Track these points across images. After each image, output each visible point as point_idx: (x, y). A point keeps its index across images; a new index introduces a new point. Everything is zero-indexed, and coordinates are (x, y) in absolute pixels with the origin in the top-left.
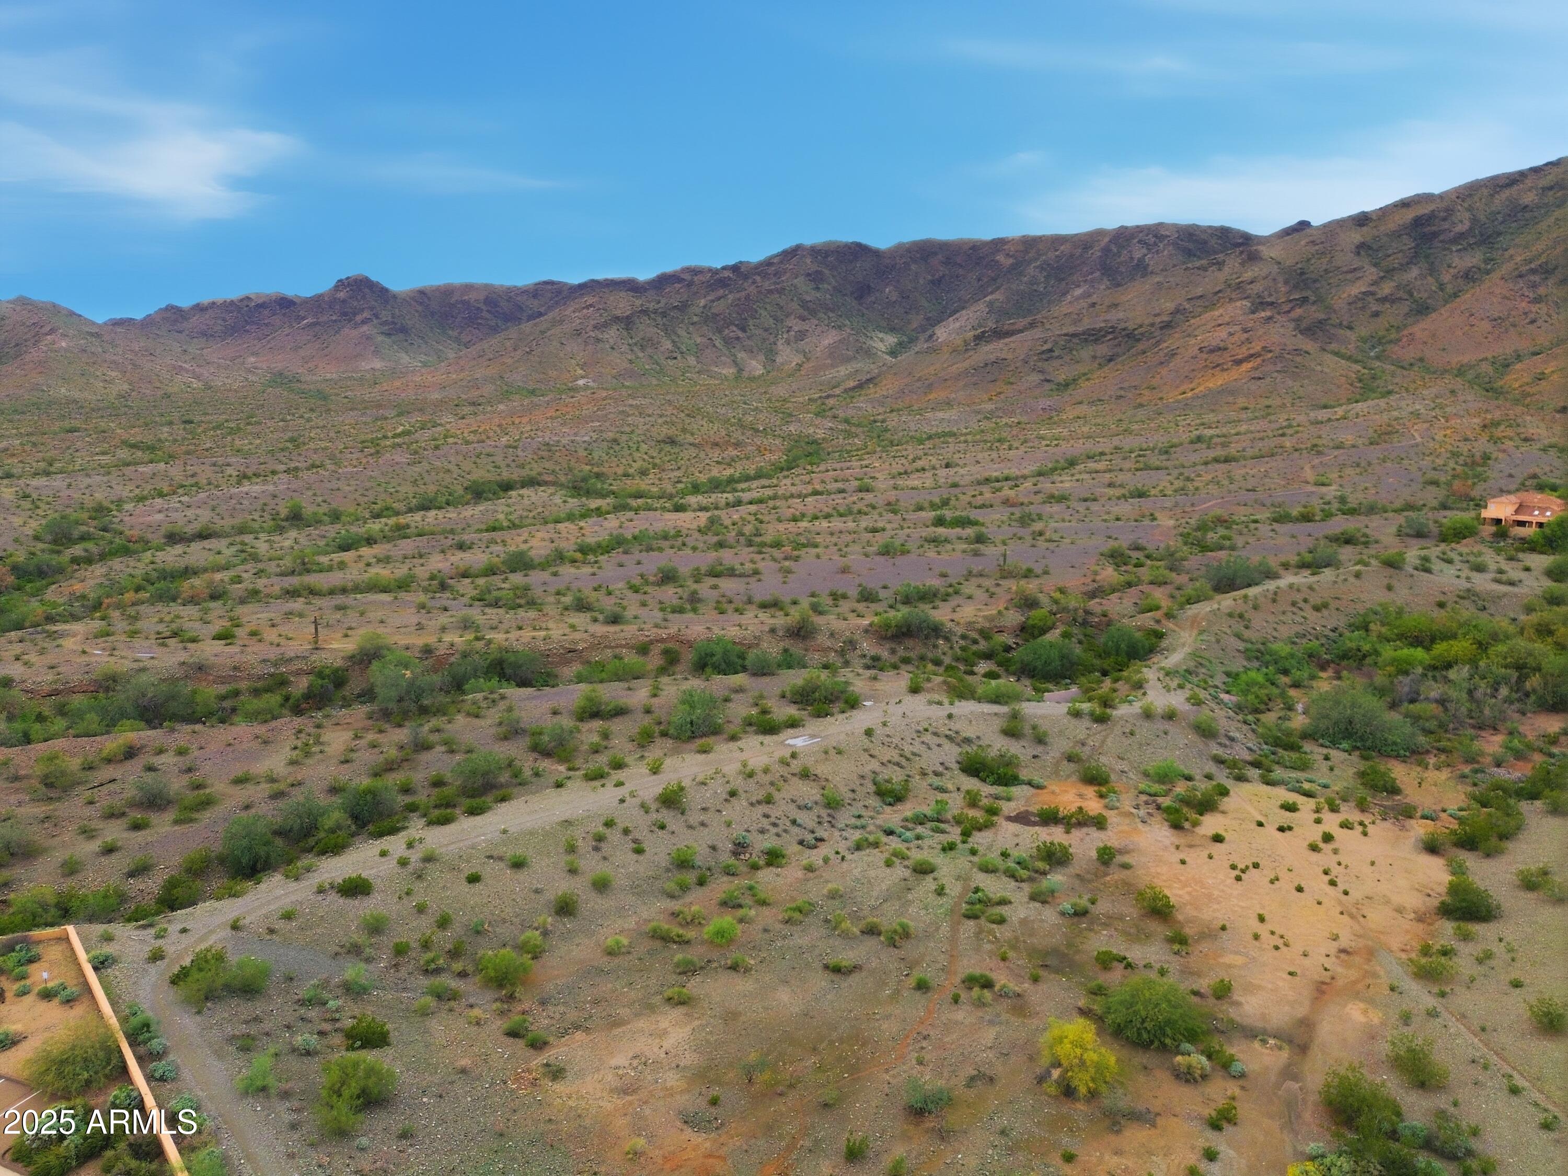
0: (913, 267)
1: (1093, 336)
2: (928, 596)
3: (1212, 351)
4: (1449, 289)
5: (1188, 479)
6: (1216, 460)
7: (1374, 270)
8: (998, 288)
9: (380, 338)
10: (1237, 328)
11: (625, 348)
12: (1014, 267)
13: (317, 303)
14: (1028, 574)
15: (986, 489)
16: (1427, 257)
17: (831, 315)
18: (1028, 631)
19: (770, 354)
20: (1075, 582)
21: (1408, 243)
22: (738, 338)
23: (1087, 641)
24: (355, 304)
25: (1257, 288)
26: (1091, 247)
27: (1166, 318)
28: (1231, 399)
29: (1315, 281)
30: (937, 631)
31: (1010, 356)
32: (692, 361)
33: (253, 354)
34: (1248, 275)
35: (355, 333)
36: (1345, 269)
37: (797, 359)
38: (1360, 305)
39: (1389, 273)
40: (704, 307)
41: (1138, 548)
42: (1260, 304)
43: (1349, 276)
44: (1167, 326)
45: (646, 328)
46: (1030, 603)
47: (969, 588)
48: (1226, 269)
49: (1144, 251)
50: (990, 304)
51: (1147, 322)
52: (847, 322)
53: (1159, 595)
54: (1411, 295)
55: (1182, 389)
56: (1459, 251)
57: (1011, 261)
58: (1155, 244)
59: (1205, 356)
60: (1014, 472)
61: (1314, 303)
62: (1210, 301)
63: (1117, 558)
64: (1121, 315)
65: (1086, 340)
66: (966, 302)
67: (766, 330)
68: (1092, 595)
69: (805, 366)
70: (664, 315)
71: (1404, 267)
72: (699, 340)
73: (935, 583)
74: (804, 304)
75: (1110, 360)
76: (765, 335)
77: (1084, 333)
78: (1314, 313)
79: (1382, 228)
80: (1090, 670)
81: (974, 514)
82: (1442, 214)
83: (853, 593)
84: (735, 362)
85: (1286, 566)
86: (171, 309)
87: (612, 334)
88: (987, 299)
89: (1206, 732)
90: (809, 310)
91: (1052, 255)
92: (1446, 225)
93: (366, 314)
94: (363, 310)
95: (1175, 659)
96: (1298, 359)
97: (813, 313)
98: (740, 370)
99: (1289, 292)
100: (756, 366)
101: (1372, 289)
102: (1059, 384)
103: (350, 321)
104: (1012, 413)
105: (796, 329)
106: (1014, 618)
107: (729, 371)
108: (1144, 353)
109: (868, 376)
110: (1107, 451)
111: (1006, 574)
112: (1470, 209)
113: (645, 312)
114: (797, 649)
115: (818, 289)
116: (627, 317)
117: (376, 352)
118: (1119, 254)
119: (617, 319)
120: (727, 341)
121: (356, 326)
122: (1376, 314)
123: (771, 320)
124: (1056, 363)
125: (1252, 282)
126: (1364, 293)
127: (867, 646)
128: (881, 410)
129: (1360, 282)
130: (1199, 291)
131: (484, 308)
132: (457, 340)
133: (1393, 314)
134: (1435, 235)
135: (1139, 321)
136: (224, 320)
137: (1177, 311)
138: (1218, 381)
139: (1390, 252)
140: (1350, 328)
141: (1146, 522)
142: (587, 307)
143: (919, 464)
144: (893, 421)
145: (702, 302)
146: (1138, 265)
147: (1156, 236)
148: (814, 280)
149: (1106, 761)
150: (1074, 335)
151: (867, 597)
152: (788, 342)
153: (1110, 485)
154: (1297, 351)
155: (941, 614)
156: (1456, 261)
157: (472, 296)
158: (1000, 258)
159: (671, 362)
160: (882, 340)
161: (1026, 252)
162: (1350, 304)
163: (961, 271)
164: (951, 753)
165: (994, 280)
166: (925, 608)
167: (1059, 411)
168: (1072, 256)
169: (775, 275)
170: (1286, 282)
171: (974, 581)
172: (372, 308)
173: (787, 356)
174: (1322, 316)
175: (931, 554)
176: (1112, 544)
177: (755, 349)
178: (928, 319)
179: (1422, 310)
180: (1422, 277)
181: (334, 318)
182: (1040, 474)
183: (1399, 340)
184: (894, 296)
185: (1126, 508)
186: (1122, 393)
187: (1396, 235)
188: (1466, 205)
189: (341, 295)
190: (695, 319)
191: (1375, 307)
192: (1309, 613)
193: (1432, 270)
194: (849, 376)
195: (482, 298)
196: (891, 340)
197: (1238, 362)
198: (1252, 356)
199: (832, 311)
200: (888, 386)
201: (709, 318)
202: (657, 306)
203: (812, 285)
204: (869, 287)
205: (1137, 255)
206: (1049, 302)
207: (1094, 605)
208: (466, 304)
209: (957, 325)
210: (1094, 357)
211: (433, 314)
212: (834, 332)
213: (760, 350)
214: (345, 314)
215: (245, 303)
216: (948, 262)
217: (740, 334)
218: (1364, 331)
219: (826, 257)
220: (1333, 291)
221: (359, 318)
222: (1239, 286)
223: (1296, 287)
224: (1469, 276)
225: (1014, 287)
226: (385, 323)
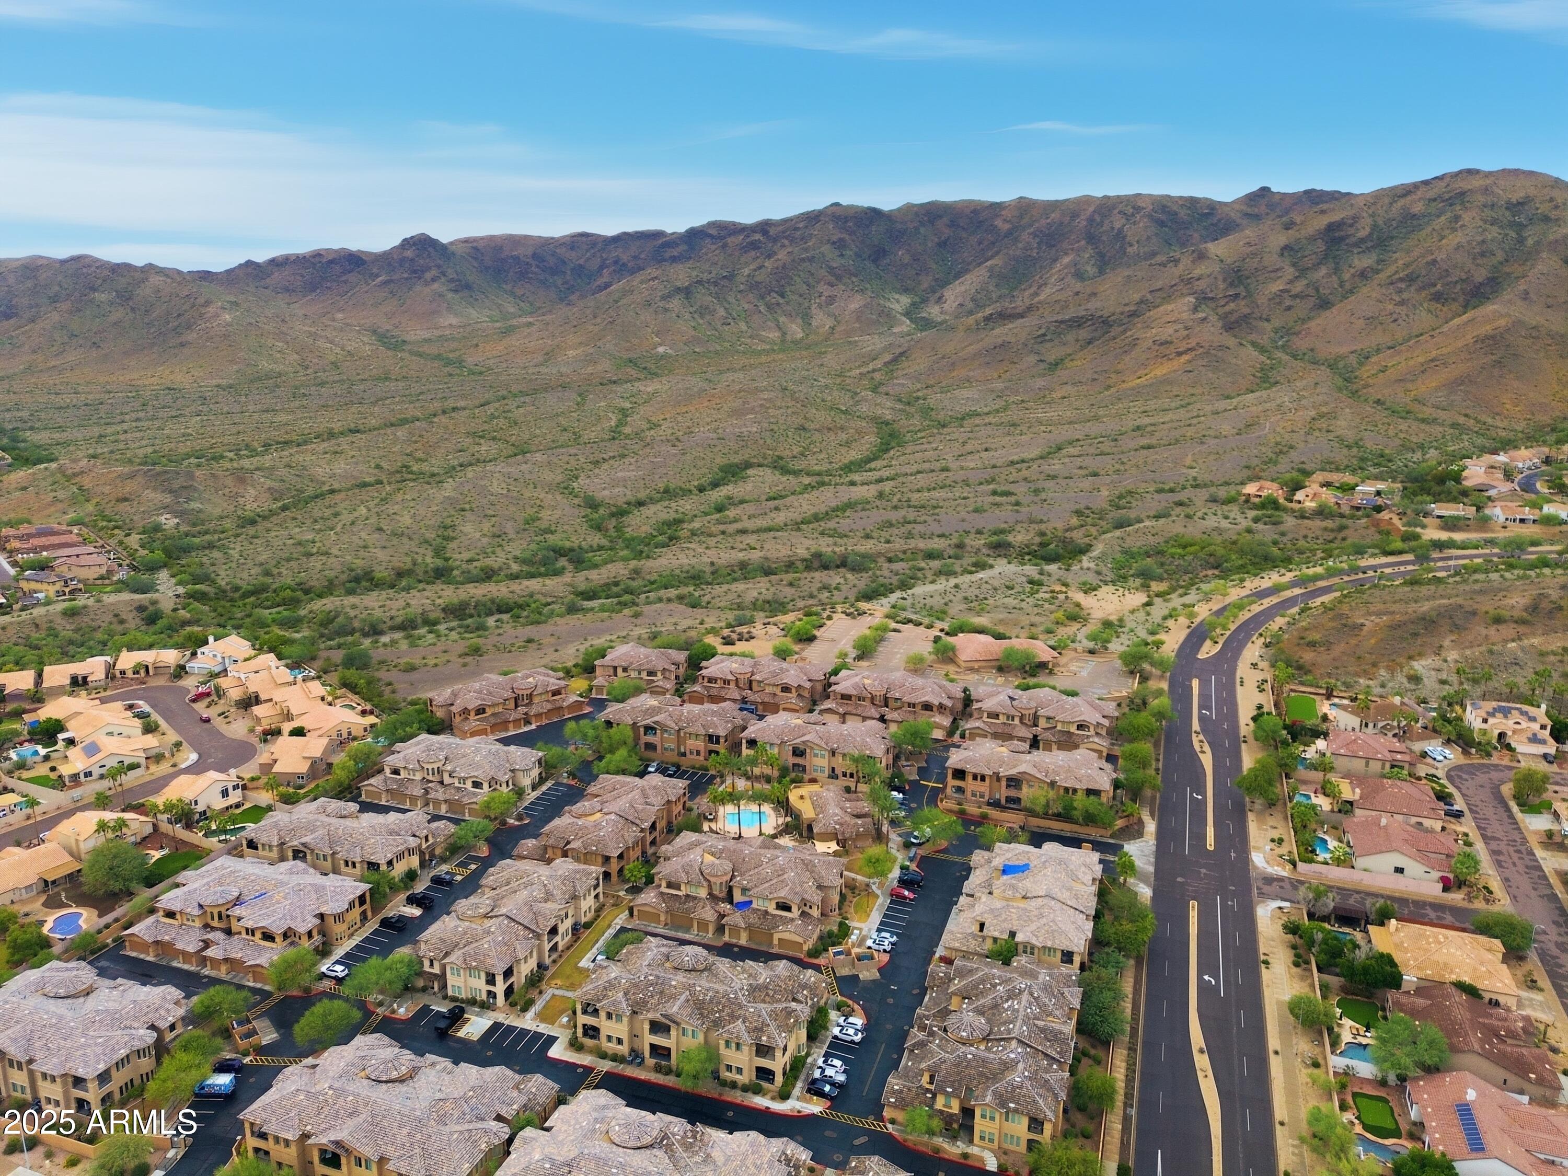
0: (922, 230)
1: (1077, 323)
2: (1002, 532)
3: (1162, 344)
4: (1348, 286)
5: (1123, 463)
6: (1143, 448)
7: (1292, 270)
8: (997, 253)
9: (450, 295)
10: (1181, 326)
11: (687, 316)
12: (1009, 233)
13: (386, 259)
14: (1041, 521)
15: (1011, 469)
16: (1334, 258)
17: (854, 279)
18: (1043, 545)
19: (806, 318)
20: (1060, 525)
21: (1321, 246)
22: (778, 304)
23: (1064, 548)
24: (422, 262)
25: (1202, 285)
26: (1078, 216)
27: (1132, 308)
28: (1169, 388)
29: (1248, 278)
30: (1009, 545)
31: (1013, 340)
32: (743, 326)
33: (339, 311)
34: (1197, 272)
35: (427, 290)
36: (1270, 269)
37: (829, 323)
38: (1278, 300)
39: (1303, 272)
40: (749, 276)
41: (1088, 508)
42: (1203, 299)
43: (1272, 275)
44: (1133, 314)
45: (703, 297)
46: (1043, 534)
47: (1018, 528)
48: (1181, 267)
49: (1124, 221)
50: (991, 269)
51: (1118, 311)
52: (868, 286)
53: (1093, 531)
54: (1317, 290)
55: (1138, 374)
56: (1359, 253)
57: (1007, 226)
58: (1133, 215)
59: (1157, 347)
60: (1026, 456)
61: (1245, 297)
62: (1168, 294)
63: (1079, 513)
64: (1099, 305)
65: (1070, 326)
66: (969, 264)
67: (801, 296)
68: (1067, 530)
69: (838, 329)
70: (716, 284)
71: (1316, 266)
72: (746, 306)
73: (1003, 526)
74: (831, 271)
75: (1089, 343)
76: (801, 300)
77: (1069, 320)
78: (1242, 307)
79: (1303, 232)
80: (1064, 558)
81: (1012, 488)
82: (1350, 221)
83: (973, 531)
84: (779, 328)
85: (1148, 517)
86: (249, 263)
87: (675, 303)
88: (989, 263)
89: (1099, 573)
90: (837, 276)
91: (1043, 222)
92: (1351, 231)
93: (434, 272)
94: (429, 269)
95: (1095, 553)
96: (1220, 354)
97: (839, 278)
98: (784, 334)
99: (1226, 289)
100: (796, 330)
101: (1288, 287)
102: (1051, 364)
103: (420, 278)
104: (1016, 393)
105: (826, 294)
106: (1037, 540)
107: (774, 335)
108: (1115, 338)
109: (900, 350)
110: (1081, 437)
111: (1032, 522)
112: (1373, 215)
113: (700, 282)
114: (959, 552)
115: (842, 255)
116: (687, 288)
117: (449, 308)
118: (1101, 224)
119: (678, 290)
120: (769, 307)
121: (427, 284)
122: (1289, 308)
123: (805, 286)
124: (1048, 345)
125: (1198, 279)
126: (1281, 291)
127: (984, 551)
128: (919, 386)
129: (1279, 282)
130: (1159, 284)
131: (533, 262)
132: (512, 294)
133: (1302, 308)
134: (1342, 239)
135: (1112, 310)
136: (302, 276)
137: (1142, 302)
138: (1161, 370)
139: (1306, 253)
140: (1268, 320)
141: (1095, 493)
142: (653, 279)
143: (969, 447)
144: (934, 399)
145: (746, 271)
146: (1117, 234)
147: (1133, 208)
148: (838, 248)
149: (1069, 580)
150: (1062, 322)
151: (979, 532)
152: (820, 306)
153: (1081, 468)
154: (1222, 347)
155: (1010, 538)
156: (1356, 262)
157: (520, 252)
158: (998, 223)
159: (726, 328)
160: (898, 302)
161: (1021, 217)
162: (1270, 300)
163: (964, 235)
164: (1024, 579)
165: (993, 243)
166: (1002, 536)
167: (1052, 390)
168: (1061, 223)
169: (802, 239)
170: (1224, 280)
171: (1020, 525)
172: (439, 267)
173: (821, 320)
174: (1246, 311)
175: (997, 512)
176: (1077, 507)
177: (793, 314)
178: (936, 280)
179: (1324, 304)
180: (1329, 275)
181: (406, 275)
182: (1042, 458)
183: (1300, 332)
184: (907, 259)
185: (1087, 484)
186: (1096, 376)
187: (1312, 239)
188: (1370, 212)
189: (409, 253)
190: (742, 287)
191: (1288, 302)
192: (1150, 537)
193: (1337, 270)
194: (885, 349)
195: (530, 252)
196: (905, 300)
197: (1180, 354)
198: (1189, 349)
199: (856, 276)
200: (919, 363)
201: (754, 286)
202: (710, 276)
203: (837, 253)
204: (884, 250)
205: (1117, 225)
206: (1041, 267)
207: (1068, 535)
208: (516, 259)
209: (963, 288)
210: (1077, 340)
211: (487, 268)
212: (858, 297)
213: (798, 314)
214: (415, 272)
215: (317, 259)
216: (953, 224)
217: (781, 301)
218: (1276, 323)
219: (846, 222)
220: (1260, 287)
221: (428, 276)
222: (1189, 282)
223: (1232, 285)
224: (1363, 275)
225: (1011, 252)
226: (452, 281)
